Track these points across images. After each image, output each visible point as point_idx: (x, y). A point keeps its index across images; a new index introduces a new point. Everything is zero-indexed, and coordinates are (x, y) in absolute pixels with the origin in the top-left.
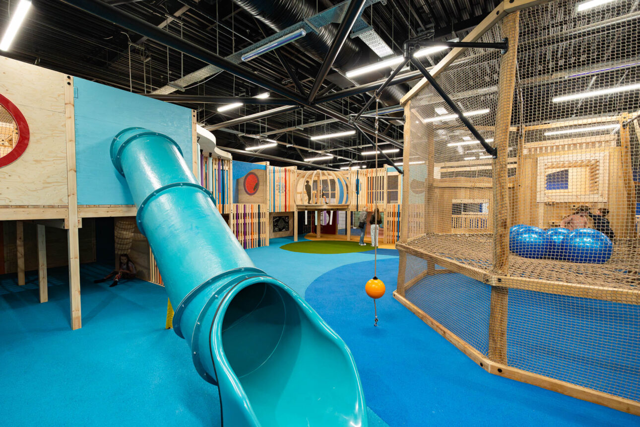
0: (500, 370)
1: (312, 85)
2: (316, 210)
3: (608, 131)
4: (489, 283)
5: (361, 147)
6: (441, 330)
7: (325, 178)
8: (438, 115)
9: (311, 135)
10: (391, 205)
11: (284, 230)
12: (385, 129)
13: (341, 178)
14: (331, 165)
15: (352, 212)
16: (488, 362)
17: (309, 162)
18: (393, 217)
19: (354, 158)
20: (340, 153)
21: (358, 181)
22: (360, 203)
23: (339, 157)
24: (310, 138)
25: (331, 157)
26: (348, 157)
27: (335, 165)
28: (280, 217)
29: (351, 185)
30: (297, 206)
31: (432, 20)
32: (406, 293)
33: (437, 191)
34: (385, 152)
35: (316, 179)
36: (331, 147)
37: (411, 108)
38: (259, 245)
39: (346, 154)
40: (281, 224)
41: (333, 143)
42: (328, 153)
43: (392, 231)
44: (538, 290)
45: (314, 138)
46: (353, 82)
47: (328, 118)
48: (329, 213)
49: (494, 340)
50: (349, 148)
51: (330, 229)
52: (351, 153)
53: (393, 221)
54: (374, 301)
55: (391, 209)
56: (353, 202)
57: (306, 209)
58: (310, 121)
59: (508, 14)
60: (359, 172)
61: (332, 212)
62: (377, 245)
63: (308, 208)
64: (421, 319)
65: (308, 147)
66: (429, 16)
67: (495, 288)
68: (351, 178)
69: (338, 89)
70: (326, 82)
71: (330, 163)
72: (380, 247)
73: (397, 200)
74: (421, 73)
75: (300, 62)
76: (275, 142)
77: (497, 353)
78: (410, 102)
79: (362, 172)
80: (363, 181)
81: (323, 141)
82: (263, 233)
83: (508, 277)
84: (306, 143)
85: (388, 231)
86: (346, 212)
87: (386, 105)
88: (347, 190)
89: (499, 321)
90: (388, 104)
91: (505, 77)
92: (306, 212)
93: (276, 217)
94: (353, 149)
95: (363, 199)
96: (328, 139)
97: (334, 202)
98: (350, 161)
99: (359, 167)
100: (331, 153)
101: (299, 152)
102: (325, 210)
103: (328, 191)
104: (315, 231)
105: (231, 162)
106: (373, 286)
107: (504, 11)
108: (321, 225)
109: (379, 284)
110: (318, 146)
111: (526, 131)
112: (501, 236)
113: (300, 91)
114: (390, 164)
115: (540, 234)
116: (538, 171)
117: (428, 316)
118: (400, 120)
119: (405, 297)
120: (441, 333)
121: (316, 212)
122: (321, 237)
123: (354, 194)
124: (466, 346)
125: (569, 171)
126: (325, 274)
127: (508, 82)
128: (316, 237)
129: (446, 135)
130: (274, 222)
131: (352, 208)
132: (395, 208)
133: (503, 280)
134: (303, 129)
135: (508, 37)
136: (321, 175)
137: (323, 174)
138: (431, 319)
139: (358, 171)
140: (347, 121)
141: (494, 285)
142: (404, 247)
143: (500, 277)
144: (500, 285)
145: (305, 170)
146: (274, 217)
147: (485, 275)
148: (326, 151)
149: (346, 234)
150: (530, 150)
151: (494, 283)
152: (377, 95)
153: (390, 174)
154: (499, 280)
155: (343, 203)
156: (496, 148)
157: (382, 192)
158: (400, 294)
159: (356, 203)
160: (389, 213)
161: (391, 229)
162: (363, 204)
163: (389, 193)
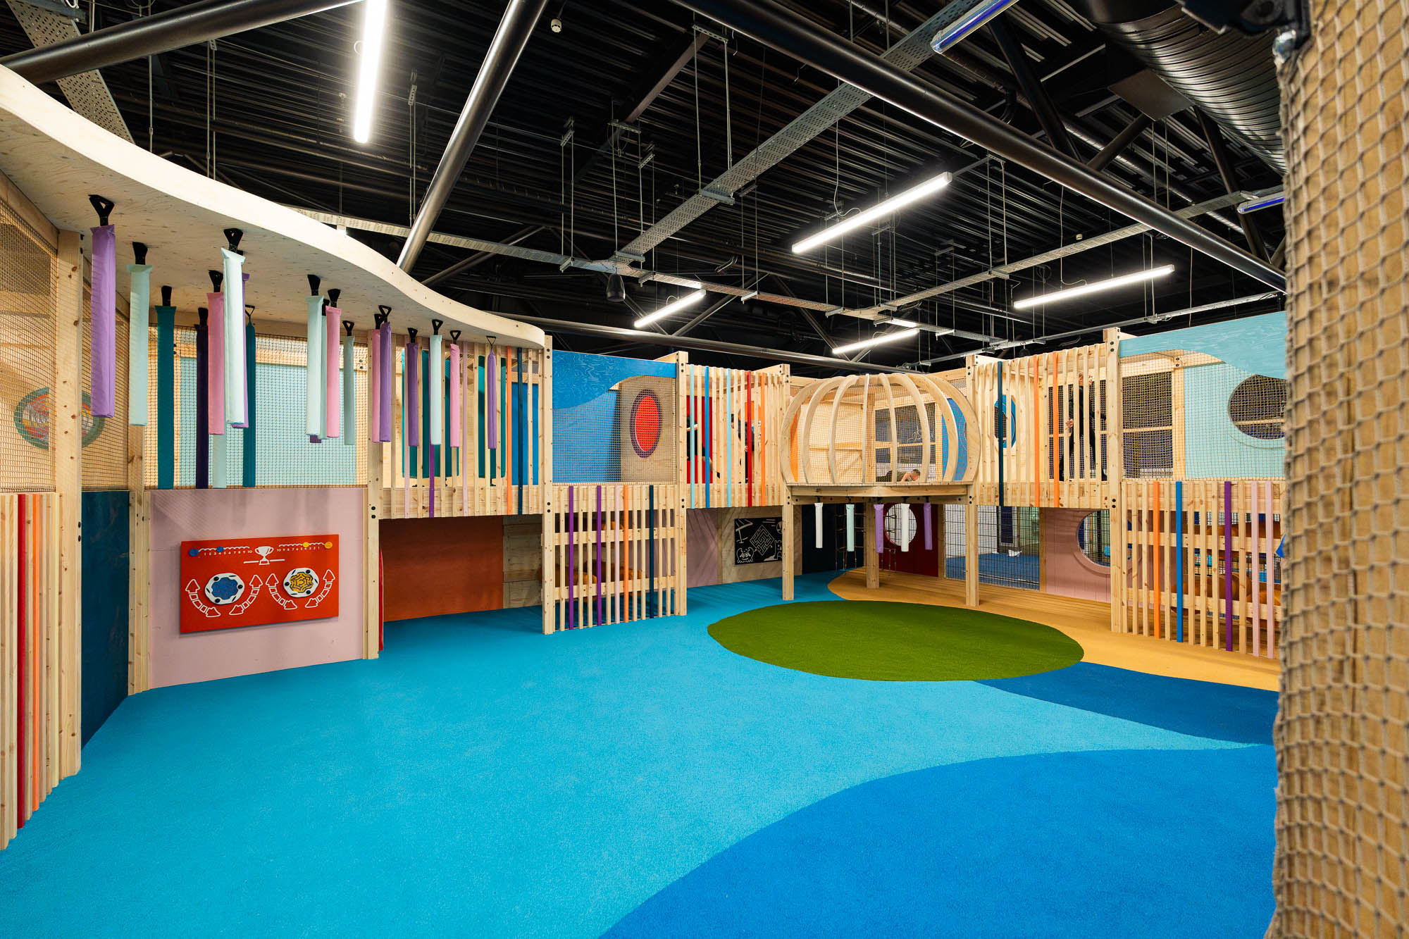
2: (850, 500)
10: (1145, 482)
11: (772, 558)
14: (928, 363)
18: (1151, 528)
21: (1001, 400)
22: (1010, 478)
23: (941, 332)
25: (909, 330)
26: (975, 331)
28: (758, 522)
29: (976, 414)
30: (791, 488)
38: (652, 611)
40: (761, 542)
43: (1150, 587)
52: (987, 317)
53: (1151, 547)
55: (1144, 500)
56: (982, 475)
57: (819, 499)
60: (1006, 369)
63: (824, 493)
68: (977, 394)
73: (1171, 466)
76: (696, 284)
79: (1017, 371)
80: (1023, 399)
82: (665, 575)
85: (1130, 585)
92: (819, 507)
93: (744, 521)
95: (1023, 466)
100: (906, 314)
101: (817, 329)
102: (879, 500)
105: (546, 354)
121: (850, 509)
122: (881, 587)
123: (987, 445)
128: (864, 585)
130: (736, 534)
131: (983, 493)
132: (1159, 494)
139: (1001, 369)
146: (736, 520)
153: (1132, 369)
155: (948, 476)
159: (997, 480)
160: (1134, 513)
161: (1145, 580)
162: (1023, 479)
163: (1128, 440)
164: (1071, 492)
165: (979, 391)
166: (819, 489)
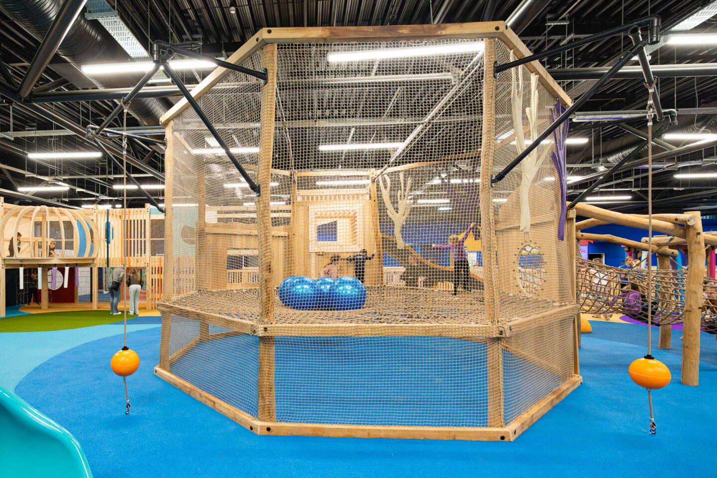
0: (269, 429)
1: (26, 73)
2: (40, 265)
3: (364, 185)
4: (256, 334)
5: (112, 177)
6: (211, 400)
7: (54, 219)
8: (209, 146)
9: (29, 151)
10: (157, 257)
12: (145, 156)
13: (82, 219)
14: (67, 200)
15: (100, 269)
16: (258, 423)
17: (27, 193)
18: (158, 273)
19: (103, 193)
20: (81, 183)
21: (108, 224)
22: (111, 256)
23: (79, 190)
24: (26, 154)
25: (65, 188)
26: (94, 191)
27: (73, 200)
29: (97, 229)
30: (5, 259)
31: (199, 30)
32: (172, 367)
33: (210, 238)
34: (145, 187)
35: (40, 219)
36: (65, 173)
37: (174, 130)
39: (90, 185)
41: (68, 167)
42: (60, 181)
44: (299, 335)
45: (34, 156)
46: (95, 82)
47: (58, 128)
48: (62, 270)
49: (263, 397)
50: (94, 177)
51: (65, 295)
52: (98, 185)
53: (158, 280)
54: (124, 379)
55: (156, 264)
56: (100, 255)
57: (21, 265)
58: (26, 129)
59: (267, 44)
60: (110, 212)
61: (67, 269)
62: (138, 312)
63: (24, 263)
64: (188, 395)
65: (24, 169)
66: (196, 24)
67: (262, 339)
68: (97, 220)
69: (71, 87)
70: (48, 71)
71: (65, 197)
72: (141, 314)
74: (179, 89)
75: (9, 37)
77: (266, 412)
78: (172, 123)
79: (114, 213)
80: (117, 226)
81: (52, 162)
83: (274, 325)
84: (20, 162)
85: (152, 293)
86: (91, 268)
87: (145, 123)
88: (92, 237)
89: (267, 375)
90: (147, 122)
91: (266, 109)
92: (21, 270)
94: (101, 179)
95: (116, 251)
96: (60, 161)
97: (72, 254)
98: (97, 197)
99: (110, 206)
100: (65, 181)
101: (8, 176)
102: (55, 265)
103: (61, 238)
104: (38, 300)
106: (123, 359)
107: (263, 39)
108: (49, 290)
109: (131, 356)
110: (43, 169)
111: (298, 177)
112: (266, 281)
113: (6, 79)
114: (153, 204)
115: (312, 285)
116: (310, 220)
117: (196, 389)
118: (160, 143)
119: (170, 371)
120: (210, 404)
121: (40, 270)
122: (49, 307)
123: (102, 243)
124: (236, 412)
125: (338, 222)
126: (52, 359)
127: (268, 115)
128: (40, 308)
129: (221, 172)
131: (100, 262)
132: (161, 261)
133: (268, 329)
134: (12, 139)
135: (267, 68)
136: (48, 213)
137: (52, 212)
138: (200, 391)
139: (108, 211)
140: (84, 135)
141: (261, 335)
142: (167, 307)
143: (266, 326)
144: (266, 334)
145: (20, 204)
147: (252, 325)
148: (57, 178)
149: (91, 301)
150: (303, 197)
151: (261, 333)
152: (125, 103)
153: (154, 217)
154: (266, 329)
155: (86, 256)
156: (259, 185)
157: (143, 241)
158: (164, 368)
159: (106, 257)
160: (154, 268)
161: (157, 290)
162: (116, 257)
163: (152, 242)
164: (134, 262)
165: (99, 219)
166: (22, 260)
